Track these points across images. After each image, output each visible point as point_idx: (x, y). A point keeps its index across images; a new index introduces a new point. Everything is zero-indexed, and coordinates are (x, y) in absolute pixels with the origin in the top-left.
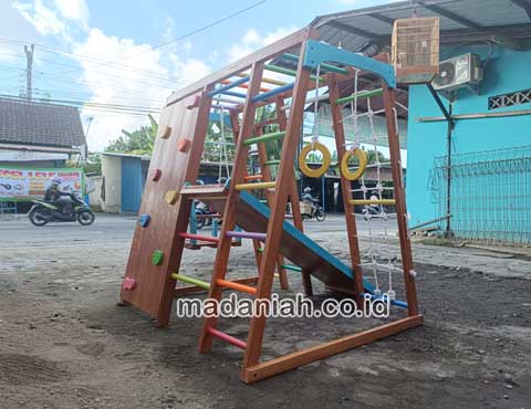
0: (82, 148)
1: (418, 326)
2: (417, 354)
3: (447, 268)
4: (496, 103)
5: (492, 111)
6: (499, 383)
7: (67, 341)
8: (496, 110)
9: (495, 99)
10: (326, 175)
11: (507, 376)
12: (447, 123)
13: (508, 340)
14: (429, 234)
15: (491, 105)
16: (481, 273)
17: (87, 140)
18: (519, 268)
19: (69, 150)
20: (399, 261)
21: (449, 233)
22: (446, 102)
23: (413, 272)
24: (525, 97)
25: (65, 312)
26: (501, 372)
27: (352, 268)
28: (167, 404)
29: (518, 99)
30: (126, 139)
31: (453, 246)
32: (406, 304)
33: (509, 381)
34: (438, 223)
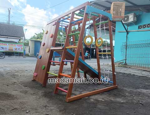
0: (23, 38)
1: (116, 88)
2: (115, 96)
3: (125, 73)
4: (140, 27)
6: (138, 104)
7: (17, 89)
8: (140, 29)
9: (140, 26)
10: (91, 47)
11: (140, 102)
12: (126, 33)
13: (141, 93)
14: (120, 64)
15: (139, 28)
16: (134, 75)
18: (145, 74)
19: (20, 38)
20: (111, 71)
21: (126, 64)
22: (126, 27)
23: (115, 73)
24: (149, 26)
26: (139, 101)
27: (98, 72)
28: (45, 107)
29: (147, 26)
30: (36, 36)
31: (127, 67)
32: (113, 82)
33: (141, 104)
34: (123, 61)
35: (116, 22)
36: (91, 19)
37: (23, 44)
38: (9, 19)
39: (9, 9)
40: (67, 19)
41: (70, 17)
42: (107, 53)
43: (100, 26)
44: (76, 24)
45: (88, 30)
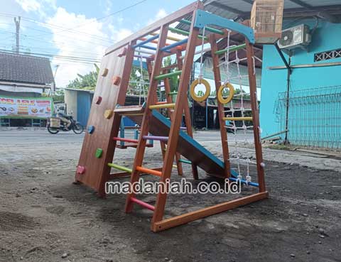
0: (51, 85)
1: (265, 199)
2: (264, 215)
3: (284, 163)
4: (319, 57)
5: (317, 62)
6: (316, 234)
7: (41, 205)
8: (319, 62)
9: (319, 55)
10: (208, 105)
11: (321, 230)
12: (287, 70)
13: (322, 208)
14: (274, 142)
15: (316, 58)
16: (306, 167)
17: (55, 80)
18: (330, 164)
19: (43, 86)
20: (254, 159)
21: (286, 142)
22: (287, 57)
23: (263, 164)
24: (338, 54)
25: (40, 187)
26: (317, 227)
27: (223, 161)
28: (103, 245)
29: (333, 55)
30: (80, 80)
31: (288, 150)
32: (258, 184)
33: (322, 233)
34: (280, 135)
35: (264, 46)
36: (207, 41)
37: (51, 100)
38: (17, 42)
39: (17, 20)
40: (151, 40)
41: (158, 37)
42: (243, 118)
43: (227, 56)
44: (171, 53)
45: (198, 65)
